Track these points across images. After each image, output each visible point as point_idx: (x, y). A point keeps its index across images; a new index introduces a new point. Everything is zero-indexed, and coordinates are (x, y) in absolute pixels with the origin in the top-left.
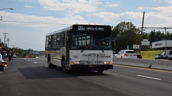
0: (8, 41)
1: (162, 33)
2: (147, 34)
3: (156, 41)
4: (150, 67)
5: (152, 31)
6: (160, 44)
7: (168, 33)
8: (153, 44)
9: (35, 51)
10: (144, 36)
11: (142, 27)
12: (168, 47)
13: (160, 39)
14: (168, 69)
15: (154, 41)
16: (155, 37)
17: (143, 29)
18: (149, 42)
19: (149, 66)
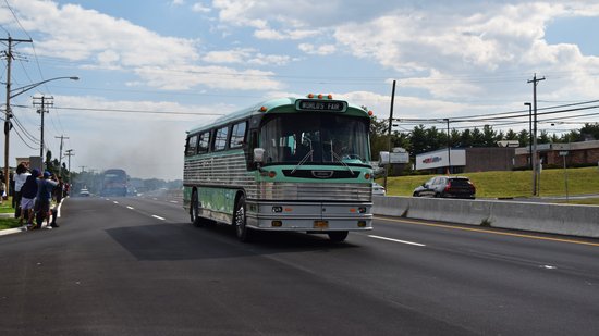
0: (69, 155)
1: (439, 131)
2: (403, 135)
3: (426, 152)
4: (404, 216)
5: (416, 128)
6: (436, 159)
7: (455, 133)
8: (420, 159)
9: (136, 179)
10: (397, 141)
11: (391, 119)
12: (454, 167)
13: (435, 148)
14: (447, 220)
15: (422, 152)
16: (424, 141)
17: (393, 123)
18: (407, 155)
19: (401, 212)
